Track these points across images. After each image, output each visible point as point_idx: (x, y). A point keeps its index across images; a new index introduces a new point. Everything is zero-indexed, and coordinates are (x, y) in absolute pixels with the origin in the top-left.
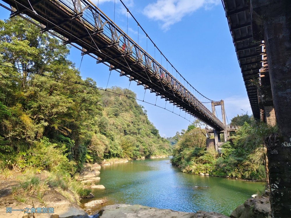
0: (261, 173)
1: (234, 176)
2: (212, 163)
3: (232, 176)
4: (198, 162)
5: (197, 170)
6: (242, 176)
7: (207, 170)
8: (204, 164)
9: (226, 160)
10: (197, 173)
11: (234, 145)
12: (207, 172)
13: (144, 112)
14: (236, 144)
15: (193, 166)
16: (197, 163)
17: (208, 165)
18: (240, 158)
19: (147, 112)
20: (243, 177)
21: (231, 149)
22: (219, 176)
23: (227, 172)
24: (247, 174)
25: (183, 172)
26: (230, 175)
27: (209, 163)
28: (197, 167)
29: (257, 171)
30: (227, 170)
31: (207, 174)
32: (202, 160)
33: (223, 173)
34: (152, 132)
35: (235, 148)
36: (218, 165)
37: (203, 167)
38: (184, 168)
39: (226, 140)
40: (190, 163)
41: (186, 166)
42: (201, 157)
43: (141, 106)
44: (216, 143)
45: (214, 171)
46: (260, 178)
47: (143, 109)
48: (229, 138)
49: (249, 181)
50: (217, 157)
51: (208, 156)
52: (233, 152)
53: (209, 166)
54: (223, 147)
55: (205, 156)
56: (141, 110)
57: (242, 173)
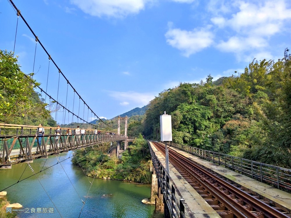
0: (147, 178)
1: (129, 179)
2: (113, 168)
3: (128, 179)
4: (103, 168)
5: (101, 174)
6: (135, 179)
7: (109, 174)
8: (107, 169)
9: (125, 167)
10: (101, 177)
11: (131, 153)
12: (109, 176)
13: (41, 100)
14: (132, 153)
15: (97, 171)
16: (101, 169)
17: (110, 170)
18: (134, 165)
19: (44, 100)
20: (135, 181)
21: (128, 156)
22: (118, 179)
23: (125, 176)
24: (138, 179)
25: (88, 176)
26: (126, 178)
27: (111, 168)
28: (101, 172)
29: (145, 175)
30: (124, 175)
31: (109, 178)
32: (106, 166)
33: (121, 177)
34: (49, 123)
35: (131, 156)
36: (118, 170)
37: (106, 171)
38: (90, 172)
39: (125, 148)
40: (95, 168)
41: (91, 171)
42: (105, 163)
43: (38, 94)
44: (118, 151)
45: (114, 175)
46: (146, 181)
47: (40, 97)
48: (128, 147)
49: (138, 184)
50: (118, 163)
51: (111, 163)
52: (129, 159)
53: (112, 171)
54: (123, 154)
55: (108, 163)
56: (38, 98)
57: (135, 177)
